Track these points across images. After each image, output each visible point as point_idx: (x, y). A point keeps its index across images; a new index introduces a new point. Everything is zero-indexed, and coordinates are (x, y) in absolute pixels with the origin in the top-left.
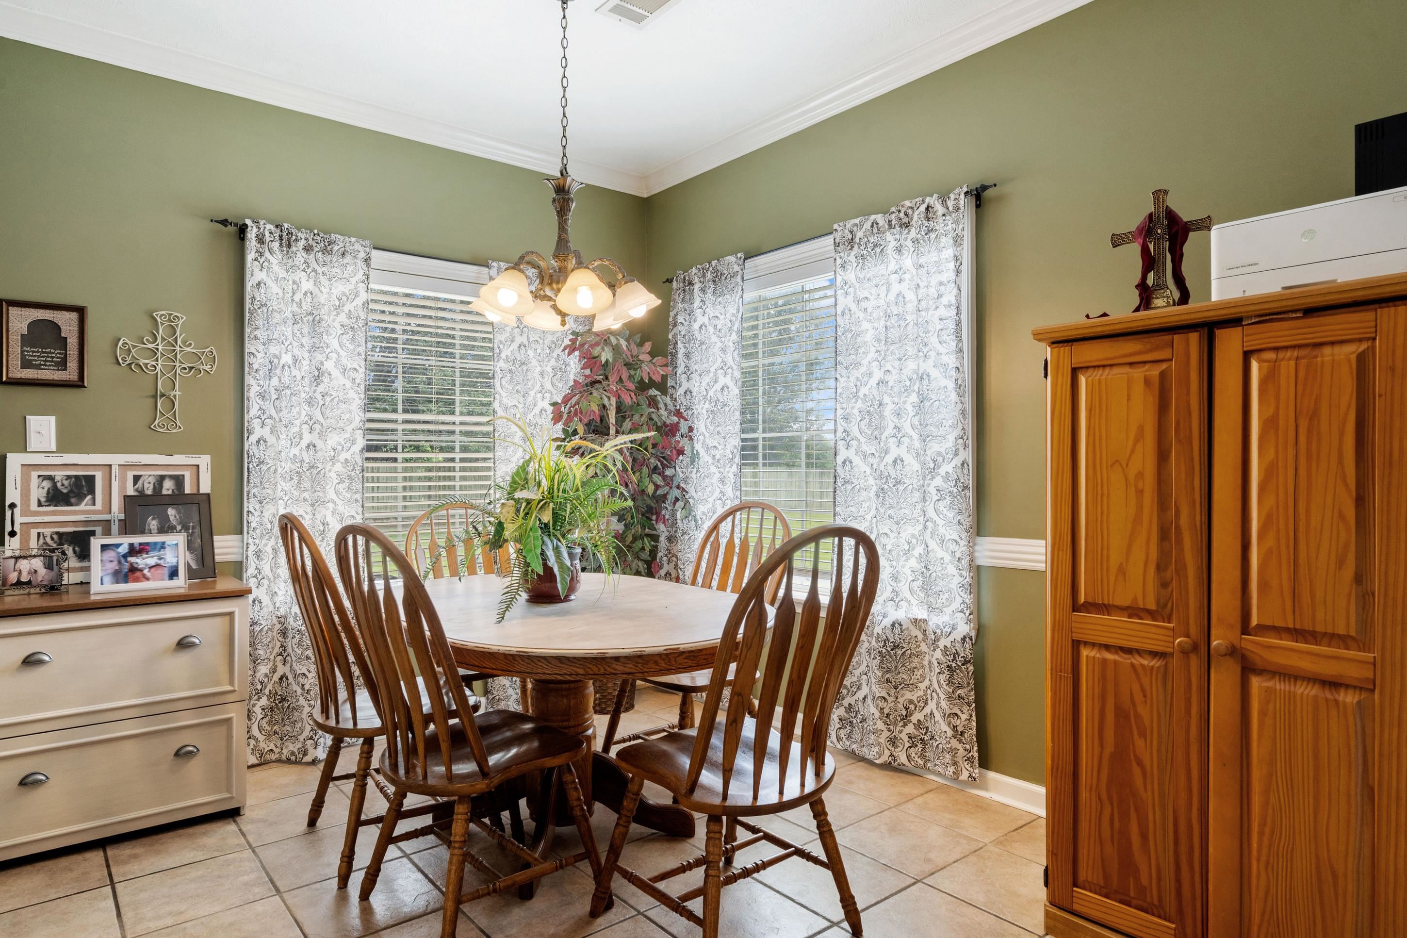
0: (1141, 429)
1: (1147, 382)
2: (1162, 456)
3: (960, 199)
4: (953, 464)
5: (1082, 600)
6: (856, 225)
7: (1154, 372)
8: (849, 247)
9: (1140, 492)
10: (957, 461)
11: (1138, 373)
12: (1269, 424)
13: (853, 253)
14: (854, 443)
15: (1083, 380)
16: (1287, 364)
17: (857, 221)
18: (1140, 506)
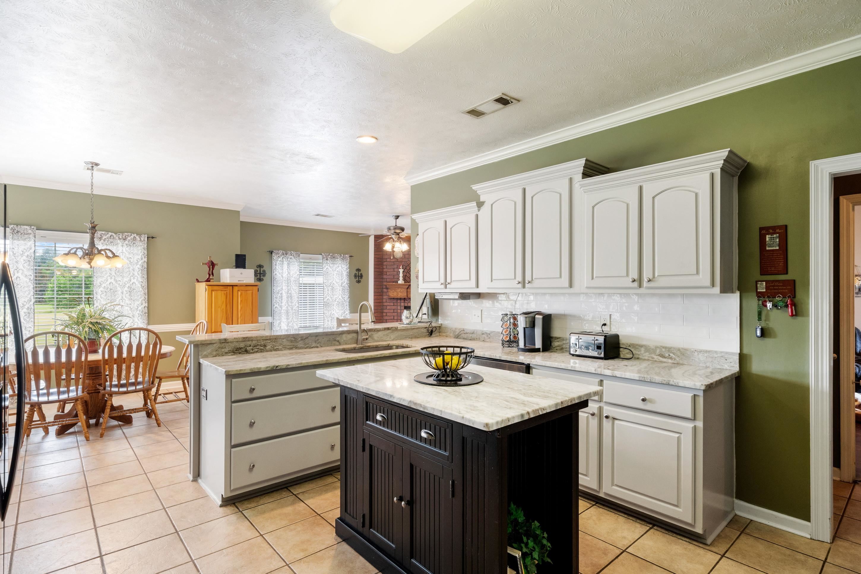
0: (223, 301)
1: (224, 294)
2: (226, 306)
3: (144, 237)
4: (141, 307)
5: (213, 331)
6: (102, 234)
7: (225, 292)
8: (99, 240)
9: (223, 312)
10: (143, 306)
11: (223, 292)
12: (241, 301)
13: (101, 242)
14: (99, 301)
15: (213, 293)
16: (243, 292)
17: (103, 232)
18: (223, 315)
